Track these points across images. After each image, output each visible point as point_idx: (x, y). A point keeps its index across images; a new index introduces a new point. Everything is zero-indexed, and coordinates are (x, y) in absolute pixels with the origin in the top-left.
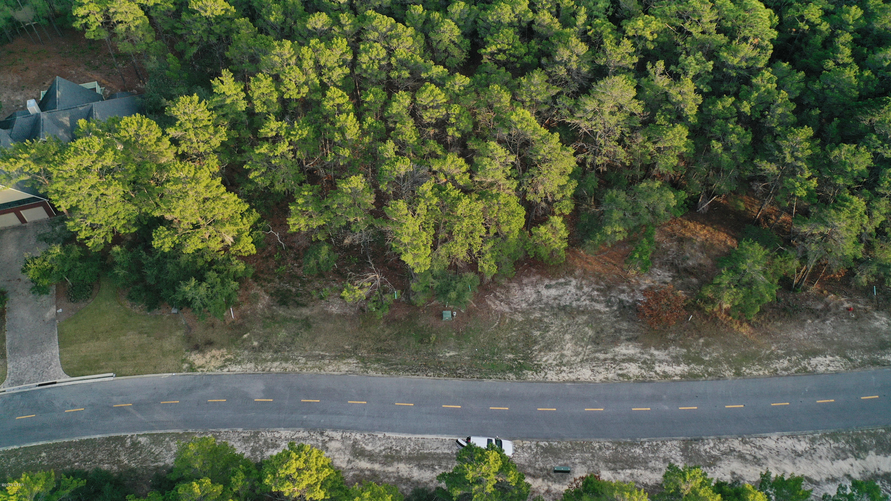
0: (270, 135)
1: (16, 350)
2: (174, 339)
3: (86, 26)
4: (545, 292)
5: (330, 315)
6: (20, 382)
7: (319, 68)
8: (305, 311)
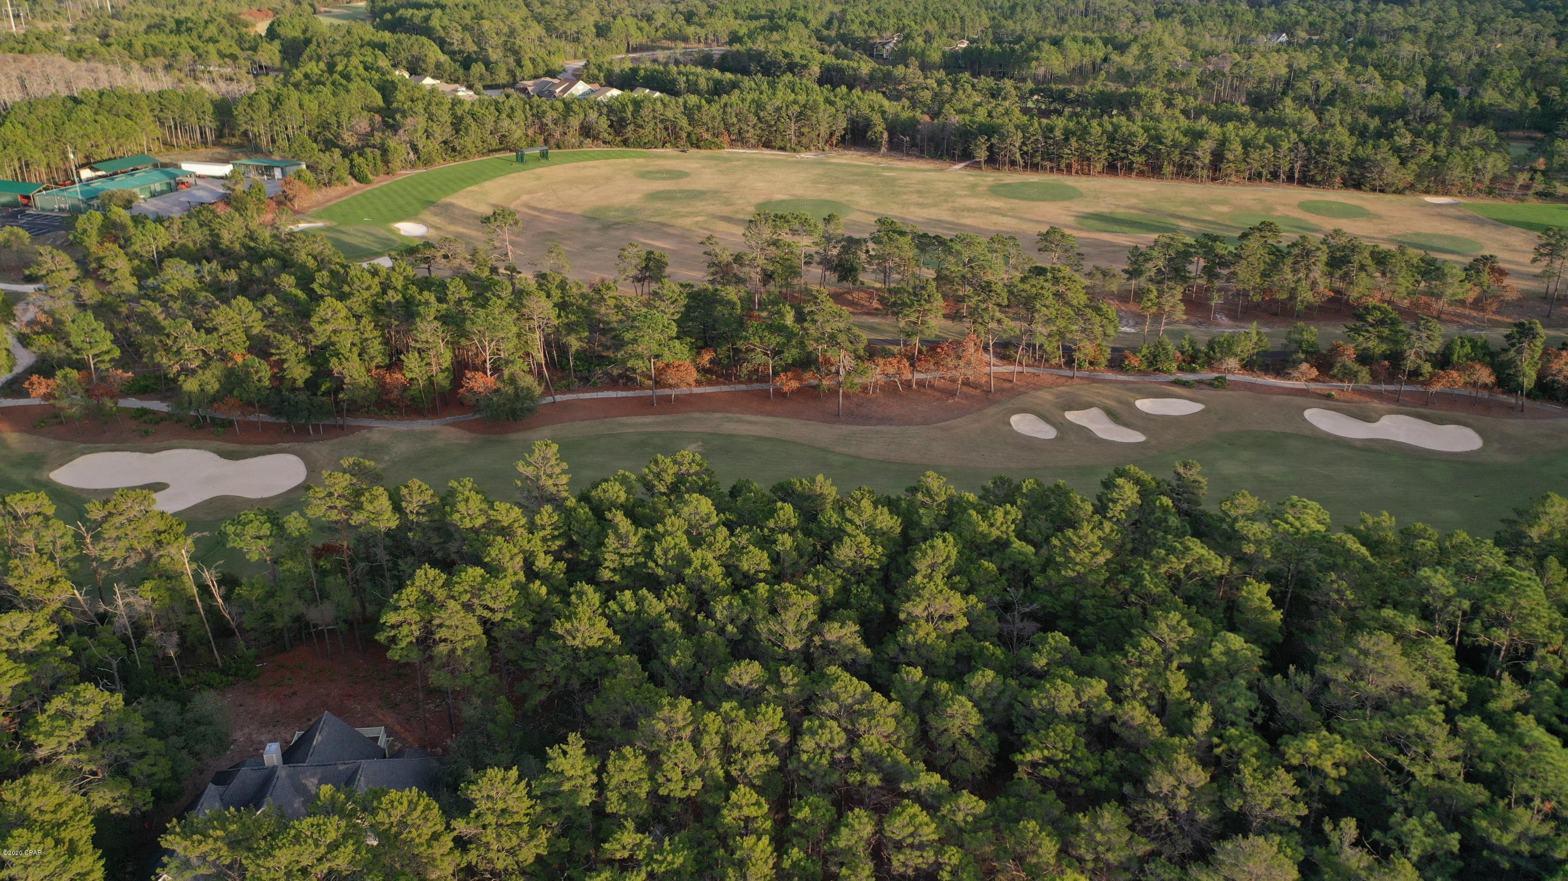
0: (618, 856)
3: (393, 640)
7: (727, 750)
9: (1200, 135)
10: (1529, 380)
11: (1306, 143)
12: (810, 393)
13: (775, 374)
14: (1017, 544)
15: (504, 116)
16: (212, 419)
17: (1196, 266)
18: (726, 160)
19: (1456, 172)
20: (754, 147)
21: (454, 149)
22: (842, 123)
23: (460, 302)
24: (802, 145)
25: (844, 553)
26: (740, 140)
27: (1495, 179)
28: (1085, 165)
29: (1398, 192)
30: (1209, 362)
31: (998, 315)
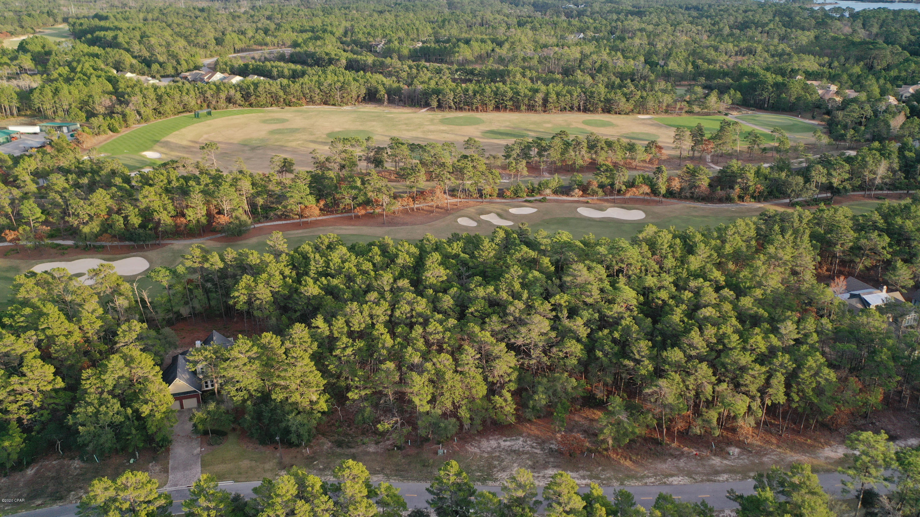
1: (174, 468)
2: (271, 464)
4: (503, 443)
5: (369, 452)
6: (176, 485)
8: (353, 451)
9: (537, 91)
10: (663, 190)
11: (585, 93)
12: (370, 216)
13: (355, 208)
14: (462, 255)
15: (184, 94)
16: (94, 246)
17: (534, 152)
18: (306, 112)
19: (651, 103)
20: (319, 104)
21: (160, 113)
22: (363, 91)
23: (207, 185)
24: (343, 102)
25: (400, 261)
26: (311, 101)
27: (668, 106)
28: (484, 107)
29: (627, 114)
30: (539, 192)
31: (449, 176)
